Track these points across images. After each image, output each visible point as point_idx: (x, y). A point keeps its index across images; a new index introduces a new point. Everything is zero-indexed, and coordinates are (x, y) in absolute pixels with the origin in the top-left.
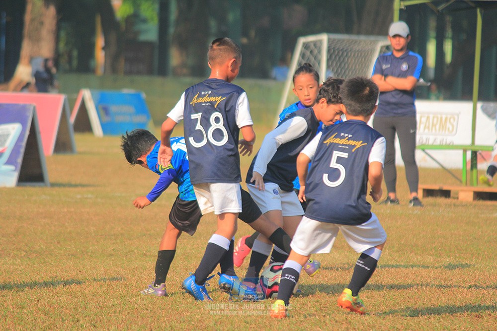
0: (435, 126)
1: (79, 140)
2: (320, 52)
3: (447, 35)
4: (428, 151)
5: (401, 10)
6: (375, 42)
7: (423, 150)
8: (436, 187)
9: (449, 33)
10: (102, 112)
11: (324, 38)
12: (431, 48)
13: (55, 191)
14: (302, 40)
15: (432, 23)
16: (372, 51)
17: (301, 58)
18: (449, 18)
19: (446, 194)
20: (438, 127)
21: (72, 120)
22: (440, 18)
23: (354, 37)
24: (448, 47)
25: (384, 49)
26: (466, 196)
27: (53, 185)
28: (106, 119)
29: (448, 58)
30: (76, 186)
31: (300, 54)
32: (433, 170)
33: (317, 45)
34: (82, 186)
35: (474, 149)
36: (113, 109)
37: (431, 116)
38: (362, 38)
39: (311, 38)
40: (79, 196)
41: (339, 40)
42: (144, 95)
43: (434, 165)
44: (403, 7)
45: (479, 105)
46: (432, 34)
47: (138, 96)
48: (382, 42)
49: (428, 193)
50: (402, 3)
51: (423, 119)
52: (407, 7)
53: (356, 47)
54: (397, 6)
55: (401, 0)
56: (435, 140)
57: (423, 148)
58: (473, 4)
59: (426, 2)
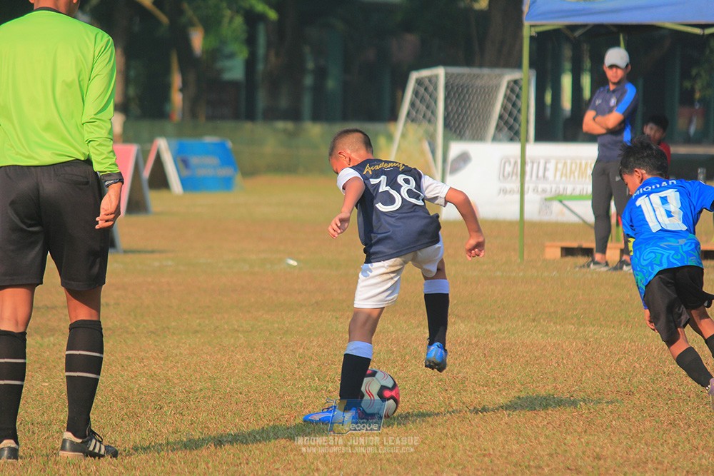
0: (574, 173)
1: (155, 199)
2: (436, 88)
3: (585, 67)
4: (566, 203)
5: (532, 38)
6: (501, 76)
7: (561, 201)
8: (574, 244)
9: (587, 64)
10: (181, 165)
11: (440, 72)
12: (567, 81)
13: (128, 258)
14: (414, 76)
15: (567, 52)
16: (497, 87)
17: (414, 96)
18: (585, 47)
19: (588, 252)
20: (576, 174)
21: (146, 174)
22: (576, 46)
23: (475, 71)
24: (586, 81)
25: (512, 83)
26: (611, 254)
27: (126, 252)
28: (185, 173)
29: (587, 93)
30: (152, 252)
31: (413, 93)
32: (573, 225)
33: (433, 80)
34: (161, 252)
36: (194, 160)
37: (569, 162)
38: (486, 71)
39: (425, 73)
40: (157, 264)
41: (458, 75)
42: (229, 144)
43: (574, 219)
44: (534, 34)
46: (568, 65)
47: (222, 145)
48: (509, 76)
49: (568, 252)
50: (533, 29)
51: (560, 166)
52: (539, 34)
53: (479, 83)
54: (527, 32)
55: (531, 26)
56: (574, 190)
57: (560, 198)
58: (615, 30)
59: (561, 27)
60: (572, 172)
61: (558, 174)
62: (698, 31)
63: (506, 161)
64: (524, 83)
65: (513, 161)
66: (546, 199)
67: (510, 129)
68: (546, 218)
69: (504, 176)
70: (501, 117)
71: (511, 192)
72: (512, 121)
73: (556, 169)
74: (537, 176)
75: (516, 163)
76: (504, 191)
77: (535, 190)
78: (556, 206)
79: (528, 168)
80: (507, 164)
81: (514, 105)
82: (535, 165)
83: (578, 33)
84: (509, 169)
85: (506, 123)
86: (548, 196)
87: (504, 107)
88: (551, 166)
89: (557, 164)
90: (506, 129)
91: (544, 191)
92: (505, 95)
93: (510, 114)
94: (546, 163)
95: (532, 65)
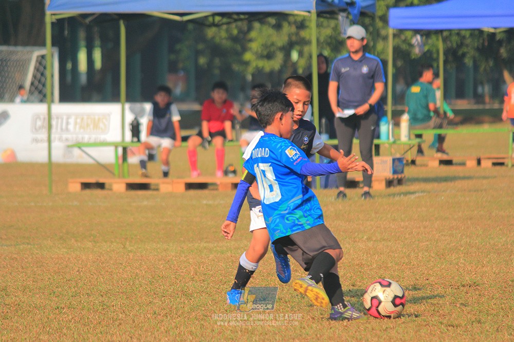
0: (90, 126)
3: (96, 44)
4: (85, 149)
5: (53, 24)
6: (32, 52)
7: (80, 148)
8: (93, 181)
9: (97, 42)
15: (82, 34)
16: (29, 60)
18: (96, 29)
19: (101, 186)
20: (92, 126)
22: (89, 29)
23: (12, 48)
24: (97, 55)
25: (40, 58)
26: (119, 187)
29: (98, 64)
32: (90, 165)
35: (125, 145)
37: (85, 117)
38: (19, 48)
43: (90, 161)
44: (54, 21)
45: (127, 106)
46: (82, 43)
48: (37, 53)
49: (86, 186)
50: (53, 17)
51: (78, 120)
52: (59, 20)
53: (14, 57)
54: (49, 19)
55: (52, 14)
56: (90, 138)
57: (79, 145)
58: (116, 17)
59: (75, 15)
60: (88, 125)
61: (78, 126)
62: (177, 18)
63: (36, 117)
64: (48, 58)
65: (42, 117)
66: (68, 147)
67: (39, 92)
68: (69, 160)
69: (36, 129)
70: (32, 84)
71: (42, 141)
72: (40, 87)
73: (76, 123)
74: (62, 129)
75: (44, 119)
76: (36, 141)
77: (60, 139)
78: (76, 151)
79: (54, 123)
80: (38, 120)
81: (42, 74)
82: (60, 120)
83: (88, 20)
84: (39, 123)
85: (36, 88)
86: (70, 143)
87: (34, 76)
88: (72, 121)
89: (76, 119)
90: (36, 93)
91: (67, 140)
92: (35, 68)
93: (39, 81)
94: (68, 119)
95: (54, 44)
